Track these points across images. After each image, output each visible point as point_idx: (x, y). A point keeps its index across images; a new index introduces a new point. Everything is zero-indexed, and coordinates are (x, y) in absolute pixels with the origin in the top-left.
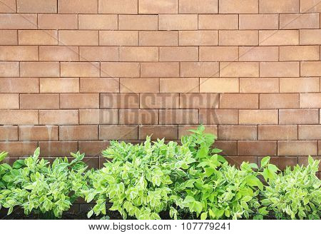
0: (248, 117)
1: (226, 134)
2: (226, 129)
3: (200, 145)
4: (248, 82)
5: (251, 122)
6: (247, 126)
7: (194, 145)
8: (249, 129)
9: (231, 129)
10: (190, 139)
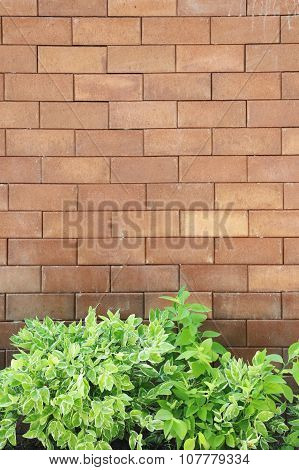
0: (266, 278)
1: (228, 308)
2: (227, 299)
3: (181, 326)
4: (264, 217)
5: (270, 287)
6: (264, 295)
7: (172, 325)
8: (267, 299)
9: (235, 300)
10: (164, 315)
